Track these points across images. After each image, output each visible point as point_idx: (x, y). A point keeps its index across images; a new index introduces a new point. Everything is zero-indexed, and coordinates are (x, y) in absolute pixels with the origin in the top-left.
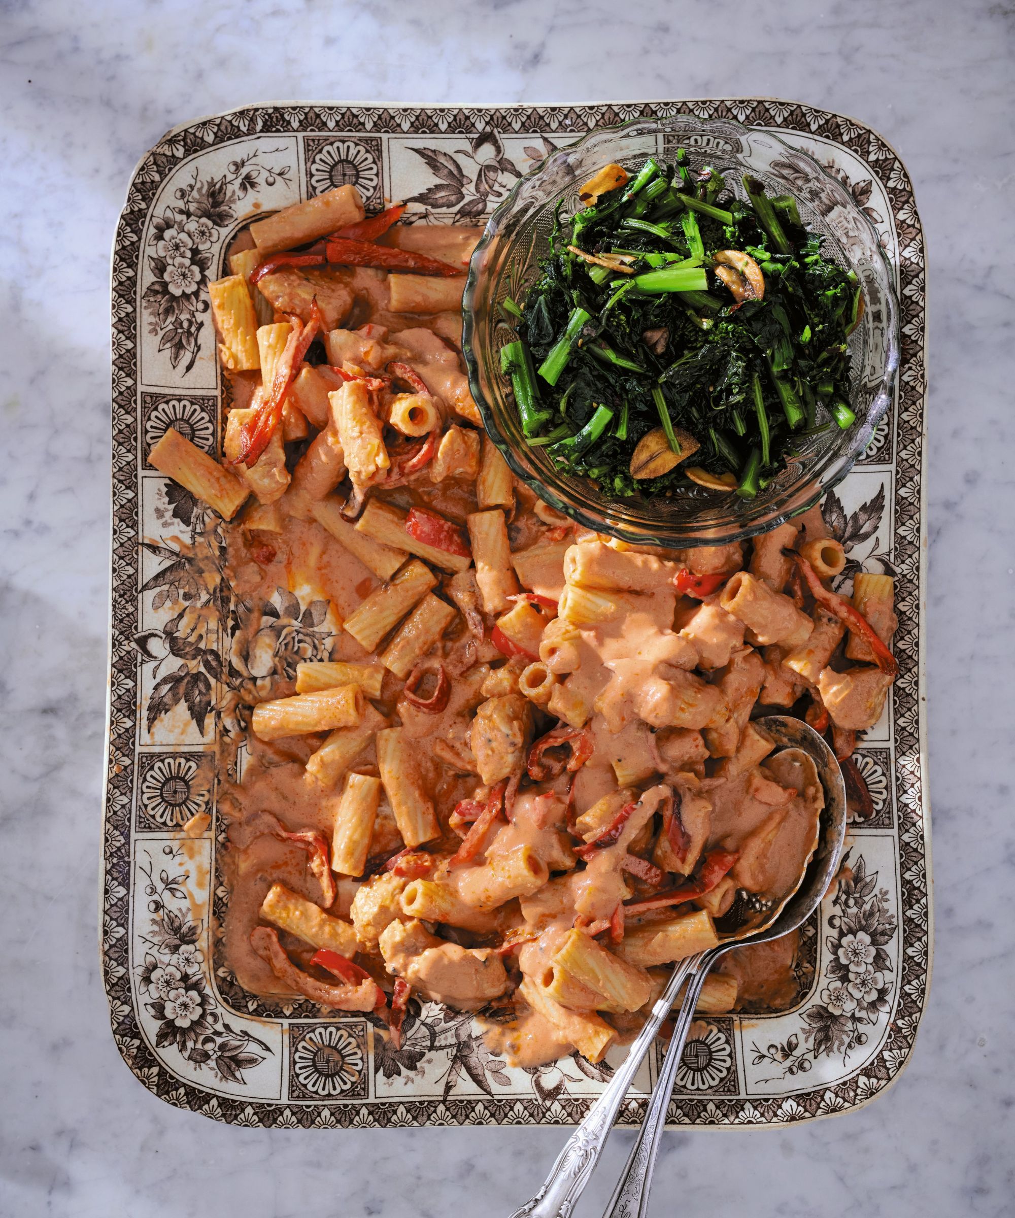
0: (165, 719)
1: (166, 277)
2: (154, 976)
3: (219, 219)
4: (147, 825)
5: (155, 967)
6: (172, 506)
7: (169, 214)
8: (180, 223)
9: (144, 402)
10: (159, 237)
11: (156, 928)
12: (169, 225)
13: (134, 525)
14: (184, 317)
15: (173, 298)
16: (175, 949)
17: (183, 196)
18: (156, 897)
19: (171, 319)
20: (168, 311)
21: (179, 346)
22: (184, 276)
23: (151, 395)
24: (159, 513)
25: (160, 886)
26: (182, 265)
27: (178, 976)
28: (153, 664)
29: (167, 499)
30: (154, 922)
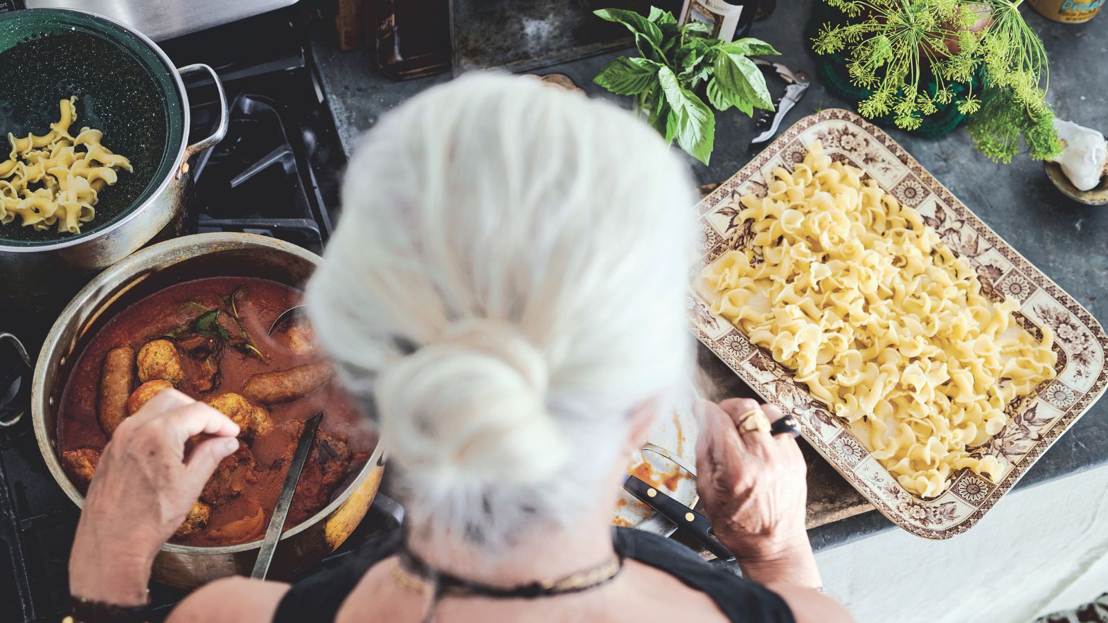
0: (935, 208)
1: (1069, 327)
2: (865, 143)
3: (1076, 356)
4: (909, 177)
5: (867, 145)
6: (994, 267)
7: (1089, 343)
8: (1084, 344)
9: (1034, 286)
10: (1084, 335)
11: (878, 155)
12: (1086, 340)
13: (999, 250)
14: (1052, 321)
15: (1060, 323)
16: (866, 155)
17: (1093, 352)
18: (886, 162)
19: (1054, 317)
20: (1057, 318)
21: (1043, 312)
22: (1065, 332)
23: (1035, 290)
24: (996, 261)
25: (888, 166)
26: (1069, 334)
27: (858, 149)
28: (953, 220)
29: (998, 267)
30: (880, 156)
